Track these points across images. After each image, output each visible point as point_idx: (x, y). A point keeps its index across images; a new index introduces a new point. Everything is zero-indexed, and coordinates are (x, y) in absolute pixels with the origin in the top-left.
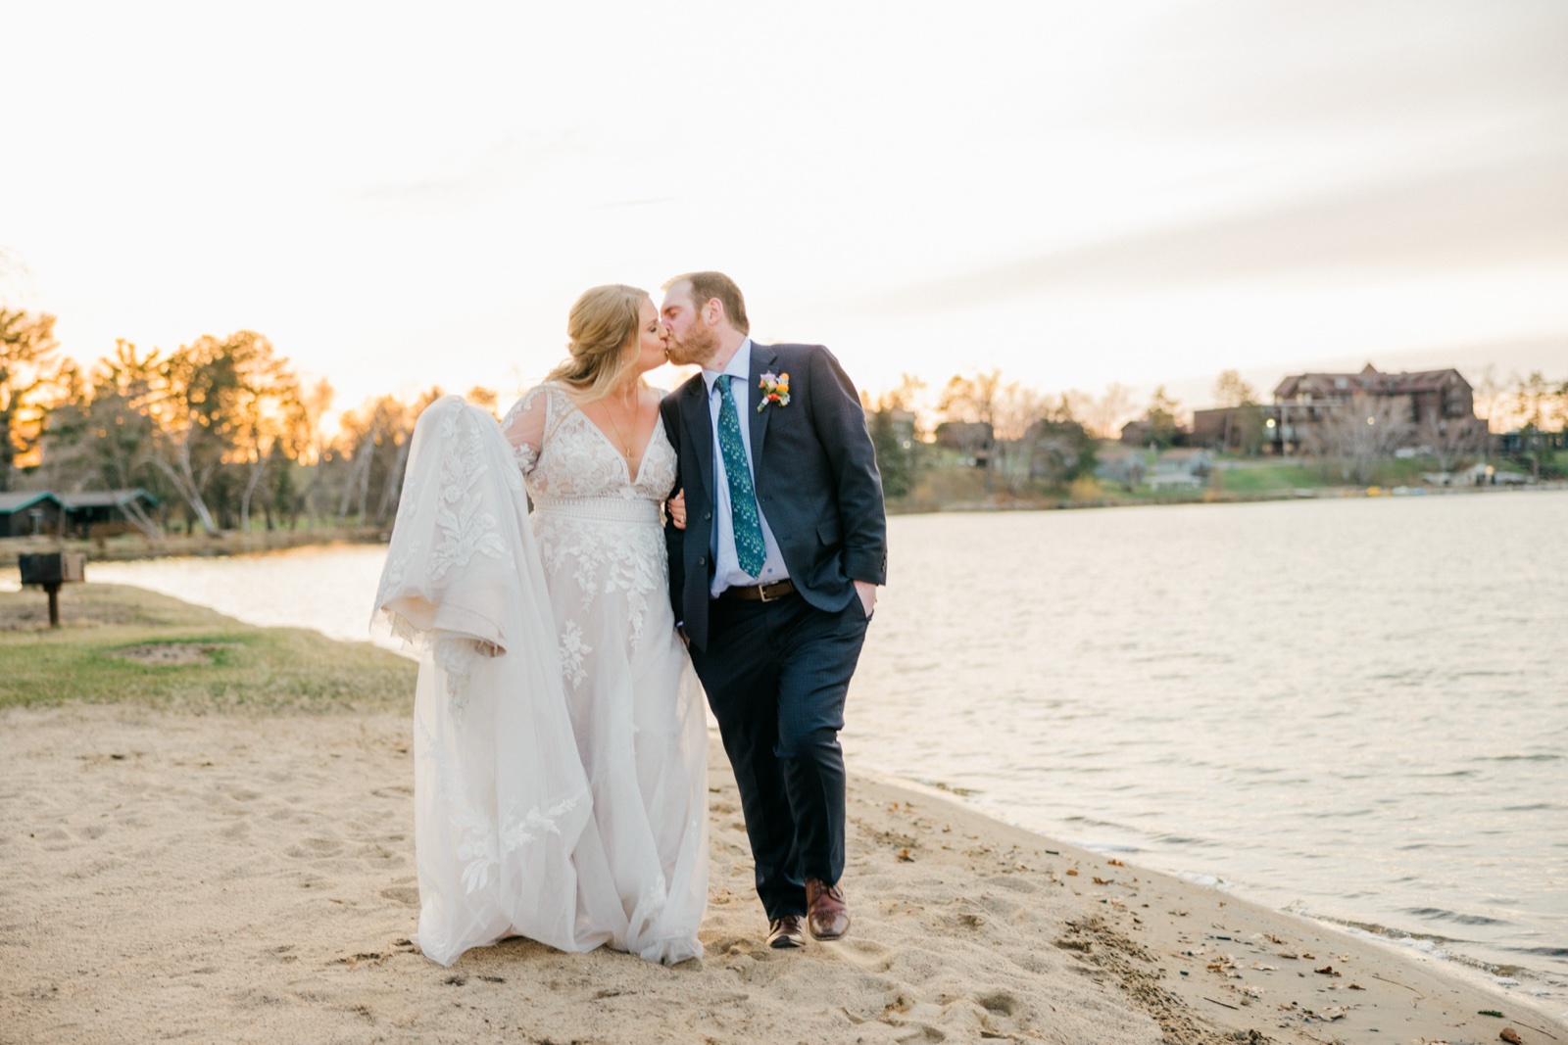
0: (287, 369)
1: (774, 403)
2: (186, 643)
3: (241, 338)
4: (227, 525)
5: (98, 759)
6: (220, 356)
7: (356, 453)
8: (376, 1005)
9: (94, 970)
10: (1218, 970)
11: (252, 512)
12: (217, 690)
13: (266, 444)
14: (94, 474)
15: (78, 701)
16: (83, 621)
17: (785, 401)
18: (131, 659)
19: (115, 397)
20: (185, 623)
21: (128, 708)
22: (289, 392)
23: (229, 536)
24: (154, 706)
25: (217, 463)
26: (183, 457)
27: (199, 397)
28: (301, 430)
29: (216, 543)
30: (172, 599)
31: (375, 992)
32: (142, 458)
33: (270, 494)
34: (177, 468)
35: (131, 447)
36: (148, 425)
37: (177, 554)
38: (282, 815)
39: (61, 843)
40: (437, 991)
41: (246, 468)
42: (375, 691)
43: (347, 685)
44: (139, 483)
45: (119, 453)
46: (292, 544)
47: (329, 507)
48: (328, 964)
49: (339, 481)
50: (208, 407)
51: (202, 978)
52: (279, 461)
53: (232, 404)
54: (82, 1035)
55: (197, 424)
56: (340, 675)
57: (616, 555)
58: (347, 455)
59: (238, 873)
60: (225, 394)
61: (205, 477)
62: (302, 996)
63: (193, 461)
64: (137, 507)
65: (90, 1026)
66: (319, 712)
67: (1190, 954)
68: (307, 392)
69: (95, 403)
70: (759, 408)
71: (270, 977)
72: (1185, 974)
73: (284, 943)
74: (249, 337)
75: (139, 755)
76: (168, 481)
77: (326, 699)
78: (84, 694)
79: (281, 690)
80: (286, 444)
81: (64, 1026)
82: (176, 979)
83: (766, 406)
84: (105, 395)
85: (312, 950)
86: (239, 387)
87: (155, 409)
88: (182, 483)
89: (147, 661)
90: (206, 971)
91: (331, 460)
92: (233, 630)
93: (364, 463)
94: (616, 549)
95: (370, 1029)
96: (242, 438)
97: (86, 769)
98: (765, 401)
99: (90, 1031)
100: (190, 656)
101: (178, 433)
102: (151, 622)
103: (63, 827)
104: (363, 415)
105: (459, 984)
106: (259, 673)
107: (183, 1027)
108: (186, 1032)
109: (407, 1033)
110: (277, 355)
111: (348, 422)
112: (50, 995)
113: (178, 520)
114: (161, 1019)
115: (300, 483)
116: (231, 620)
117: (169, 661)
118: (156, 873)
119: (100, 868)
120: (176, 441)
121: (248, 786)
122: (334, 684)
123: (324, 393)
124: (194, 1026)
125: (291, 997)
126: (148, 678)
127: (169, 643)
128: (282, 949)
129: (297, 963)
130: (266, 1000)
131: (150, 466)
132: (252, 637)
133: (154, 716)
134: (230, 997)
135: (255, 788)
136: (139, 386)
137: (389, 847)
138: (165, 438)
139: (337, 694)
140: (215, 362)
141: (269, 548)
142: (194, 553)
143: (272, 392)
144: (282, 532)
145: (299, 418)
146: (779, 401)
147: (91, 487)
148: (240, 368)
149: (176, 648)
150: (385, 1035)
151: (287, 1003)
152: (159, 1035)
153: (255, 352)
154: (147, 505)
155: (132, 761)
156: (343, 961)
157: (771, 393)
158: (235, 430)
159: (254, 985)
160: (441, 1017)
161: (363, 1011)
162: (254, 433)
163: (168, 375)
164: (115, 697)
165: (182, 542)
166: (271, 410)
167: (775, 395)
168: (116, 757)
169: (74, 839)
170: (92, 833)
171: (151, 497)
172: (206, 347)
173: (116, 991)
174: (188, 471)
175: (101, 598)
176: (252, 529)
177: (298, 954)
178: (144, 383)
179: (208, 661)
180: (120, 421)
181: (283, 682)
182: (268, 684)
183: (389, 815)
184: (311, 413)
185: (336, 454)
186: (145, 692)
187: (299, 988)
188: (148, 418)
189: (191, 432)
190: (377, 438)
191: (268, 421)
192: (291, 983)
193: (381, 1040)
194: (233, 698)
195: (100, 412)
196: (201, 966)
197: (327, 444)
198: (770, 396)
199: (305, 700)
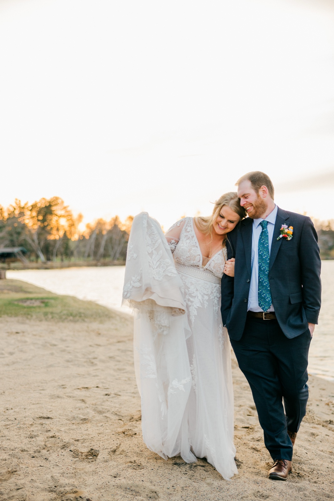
0: (69, 209)
1: (284, 238)
2: (36, 299)
3: (55, 199)
4: (48, 259)
5: (12, 333)
6: (48, 205)
7: (90, 236)
8: (86, 399)
9: (14, 388)
10: (328, 404)
11: (57, 255)
12: (46, 314)
13: (61, 233)
14: (7, 242)
15: (6, 316)
16: (6, 291)
17: (289, 239)
18: (21, 304)
19: (14, 217)
20: (35, 293)
21: (20, 318)
22: (69, 216)
23: (49, 263)
24: (27, 318)
25: (46, 240)
26: (35, 237)
27: (41, 218)
28: (73, 229)
29: (45, 266)
30: (31, 285)
31: (86, 396)
32: (22, 237)
33: (62, 250)
34: (33, 241)
35: (19, 234)
36: (24, 227)
37: (32, 268)
38: (64, 351)
39: (3, 356)
40: (102, 397)
41: (55, 241)
42: (92, 315)
43: (84, 313)
44: (21, 245)
45: (15, 236)
46: (69, 266)
47: (81, 254)
48: (75, 389)
49: (85, 246)
50: (44, 221)
51: (42, 392)
52: (66, 239)
53: (51, 220)
54: (12, 403)
55: (40, 226)
56: (82, 311)
57: (189, 291)
58: (87, 237)
59: (51, 366)
60: (49, 217)
61: (42, 244)
62: (68, 396)
63: (39, 239)
64: (21, 253)
65: (14, 401)
66: (75, 322)
67: (321, 400)
68: (75, 216)
69: (8, 219)
70: (278, 239)
71: (60, 392)
72: (318, 405)
73: (63, 384)
74: (57, 198)
75: (23, 332)
76: (30, 245)
77: (77, 318)
78: (7, 314)
79: (64, 315)
80: (68, 234)
81: (7, 401)
82: (35, 392)
83: (281, 238)
84: (12, 216)
85: (71, 386)
86: (54, 214)
87: (27, 221)
88: (35, 245)
89: (25, 305)
90: (43, 390)
91: (82, 239)
92: (50, 296)
93: (93, 240)
94: (189, 288)
95: (84, 405)
96: (54, 232)
97: (8, 336)
98: (281, 236)
99: (14, 402)
100: (37, 303)
101: (34, 229)
102: (26, 292)
103: (3, 352)
104: (93, 224)
105: (109, 395)
106: (58, 309)
107: (37, 402)
108: (38, 403)
109: (94, 406)
110: (65, 204)
111: (88, 226)
112: (3, 393)
113: (33, 258)
114: (32, 400)
115: (72, 246)
116: (49, 292)
117: (31, 305)
118: (29, 365)
119: (14, 363)
120: (33, 232)
121: (54, 342)
122: (80, 313)
123: (80, 217)
124: (40, 402)
125: (64, 397)
126: (26, 310)
127: (31, 299)
128: (63, 385)
129: (66, 389)
130: (58, 397)
131: (25, 240)
132: (56, 298)
133: (27, 321)
134: (49, 396)
135: (56, 343)
136: (22, 214)
137: (93, 361)
138: (30, 231)
139: (80, 316)
140: (46, 207)
141: (62, 267)
142: (38, 268)
143: (63, 216)
144: (66, 262)
145: (72, 225)
146: (287, 238)
147: (6, 246)
148: (53, 208)
149: (33, 301)
150: (88, 406)
151: (64, 398)
152: (31, 404)
153: (58, 203)
154: (24, 253)
155: (21, 334)
156: (78, 389)
157: (285, 234)
158: (52, 229)
159: (55, 393)
160: (103, 403)
161: (83, 401)
162: (58, 230)
163: (31, 210)
164: (16, 315)
165: (34, 265)
166: (63, 222)
167: (286, 235)
168: (17, 333)
169: (6, 355)
170: (11, 354)
171: (25, 250)
172: (43, 201)
173: (20, 394)
174: (36, 241)
175: (10, 284)
176: (57, 261)
177: (67, 387)
178: (23, 213)
179: (43, 305)
180: (16, 225)
181: (65, 312)
182: (61, 312)
183: (94, 352)
184: (76, 223)
185: (84, 237)
186: (25, 314)
187: (67, 395)
188: (24, 224)
189: (38, 229)
190: (97, 232)
191: (63, 226)
192: (65, 393)
193: (87, 407)
194: (50, 316)
195: (10, 222)
196: (41, 388)
197: (81, 234)
198: (284, 235)
199: (71, 318)
